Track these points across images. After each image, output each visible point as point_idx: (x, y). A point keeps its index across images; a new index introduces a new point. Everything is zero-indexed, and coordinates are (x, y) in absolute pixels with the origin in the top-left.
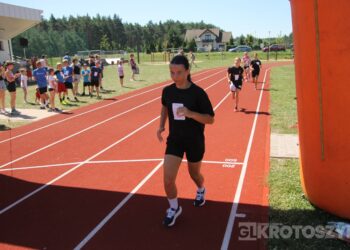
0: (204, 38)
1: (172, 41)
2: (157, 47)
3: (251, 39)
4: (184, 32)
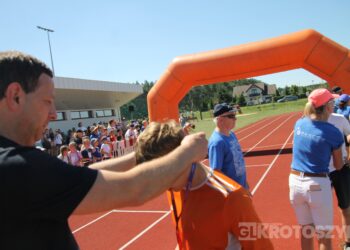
0: (250, 92)
1: (222, 98)
2: (209, 105)
3: (296, 89)
4: (231, 89)
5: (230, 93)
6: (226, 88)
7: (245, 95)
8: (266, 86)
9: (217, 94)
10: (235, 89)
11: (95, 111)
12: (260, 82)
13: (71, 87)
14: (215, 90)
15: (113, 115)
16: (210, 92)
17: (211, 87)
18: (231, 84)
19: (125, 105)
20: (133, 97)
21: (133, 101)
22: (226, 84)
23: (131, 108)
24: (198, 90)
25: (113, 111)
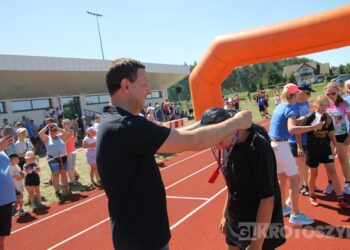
0: (302, 72)
1: (271, 78)
2: (258, 86)
4: (281, 69)
5: (279, 73)
6: (275, 68)
7: (296, 74)
8: (318, 65)
9: (266, 74)
10: (285, 68)
12: (312, 61)
14: (264, 70)
15: (161, 96)
16: (259, 72)
17: (260, 67)
18: (281, 64)
19: (173, 87)
20: (181, 78)
21: (180, 82)
22: (275, 64)
23: (179, 90)
24: (247, 70)
25: (160, 93)
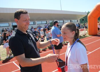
11: (72, 20)
13: (57, 13)
15: (77, 21)
19: (81, 19)
21: (84, 17)
25: (77, 20)
